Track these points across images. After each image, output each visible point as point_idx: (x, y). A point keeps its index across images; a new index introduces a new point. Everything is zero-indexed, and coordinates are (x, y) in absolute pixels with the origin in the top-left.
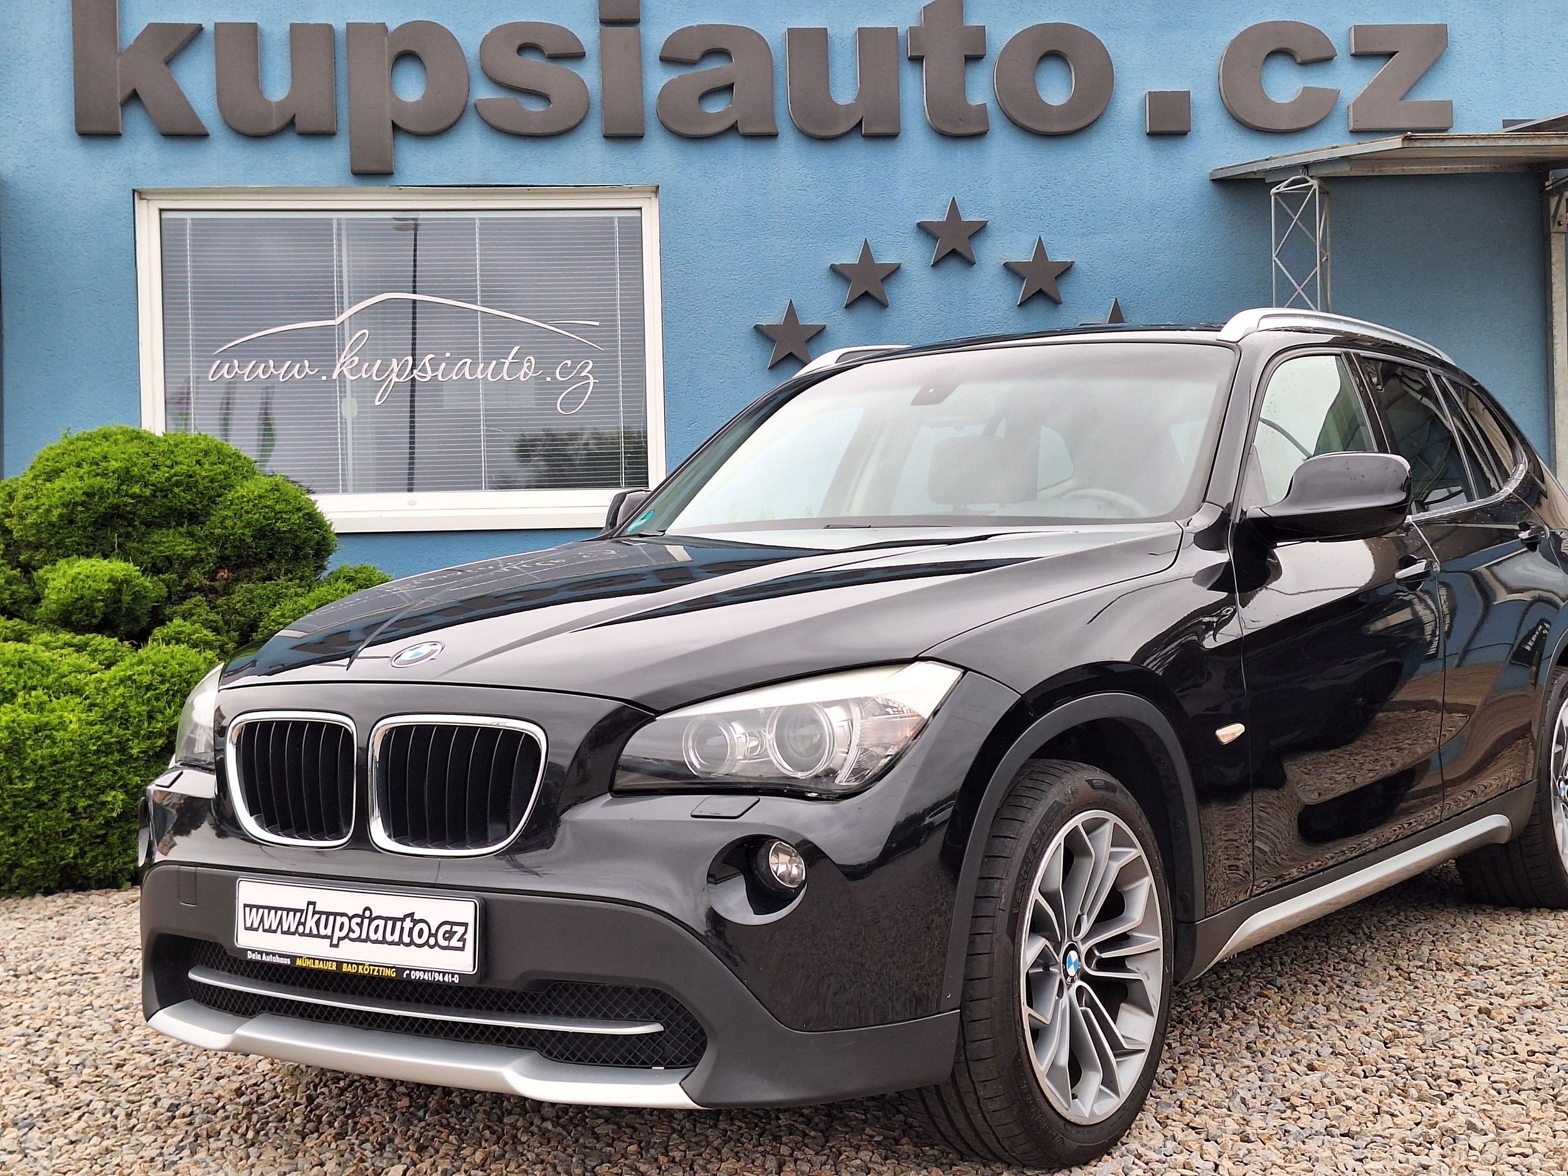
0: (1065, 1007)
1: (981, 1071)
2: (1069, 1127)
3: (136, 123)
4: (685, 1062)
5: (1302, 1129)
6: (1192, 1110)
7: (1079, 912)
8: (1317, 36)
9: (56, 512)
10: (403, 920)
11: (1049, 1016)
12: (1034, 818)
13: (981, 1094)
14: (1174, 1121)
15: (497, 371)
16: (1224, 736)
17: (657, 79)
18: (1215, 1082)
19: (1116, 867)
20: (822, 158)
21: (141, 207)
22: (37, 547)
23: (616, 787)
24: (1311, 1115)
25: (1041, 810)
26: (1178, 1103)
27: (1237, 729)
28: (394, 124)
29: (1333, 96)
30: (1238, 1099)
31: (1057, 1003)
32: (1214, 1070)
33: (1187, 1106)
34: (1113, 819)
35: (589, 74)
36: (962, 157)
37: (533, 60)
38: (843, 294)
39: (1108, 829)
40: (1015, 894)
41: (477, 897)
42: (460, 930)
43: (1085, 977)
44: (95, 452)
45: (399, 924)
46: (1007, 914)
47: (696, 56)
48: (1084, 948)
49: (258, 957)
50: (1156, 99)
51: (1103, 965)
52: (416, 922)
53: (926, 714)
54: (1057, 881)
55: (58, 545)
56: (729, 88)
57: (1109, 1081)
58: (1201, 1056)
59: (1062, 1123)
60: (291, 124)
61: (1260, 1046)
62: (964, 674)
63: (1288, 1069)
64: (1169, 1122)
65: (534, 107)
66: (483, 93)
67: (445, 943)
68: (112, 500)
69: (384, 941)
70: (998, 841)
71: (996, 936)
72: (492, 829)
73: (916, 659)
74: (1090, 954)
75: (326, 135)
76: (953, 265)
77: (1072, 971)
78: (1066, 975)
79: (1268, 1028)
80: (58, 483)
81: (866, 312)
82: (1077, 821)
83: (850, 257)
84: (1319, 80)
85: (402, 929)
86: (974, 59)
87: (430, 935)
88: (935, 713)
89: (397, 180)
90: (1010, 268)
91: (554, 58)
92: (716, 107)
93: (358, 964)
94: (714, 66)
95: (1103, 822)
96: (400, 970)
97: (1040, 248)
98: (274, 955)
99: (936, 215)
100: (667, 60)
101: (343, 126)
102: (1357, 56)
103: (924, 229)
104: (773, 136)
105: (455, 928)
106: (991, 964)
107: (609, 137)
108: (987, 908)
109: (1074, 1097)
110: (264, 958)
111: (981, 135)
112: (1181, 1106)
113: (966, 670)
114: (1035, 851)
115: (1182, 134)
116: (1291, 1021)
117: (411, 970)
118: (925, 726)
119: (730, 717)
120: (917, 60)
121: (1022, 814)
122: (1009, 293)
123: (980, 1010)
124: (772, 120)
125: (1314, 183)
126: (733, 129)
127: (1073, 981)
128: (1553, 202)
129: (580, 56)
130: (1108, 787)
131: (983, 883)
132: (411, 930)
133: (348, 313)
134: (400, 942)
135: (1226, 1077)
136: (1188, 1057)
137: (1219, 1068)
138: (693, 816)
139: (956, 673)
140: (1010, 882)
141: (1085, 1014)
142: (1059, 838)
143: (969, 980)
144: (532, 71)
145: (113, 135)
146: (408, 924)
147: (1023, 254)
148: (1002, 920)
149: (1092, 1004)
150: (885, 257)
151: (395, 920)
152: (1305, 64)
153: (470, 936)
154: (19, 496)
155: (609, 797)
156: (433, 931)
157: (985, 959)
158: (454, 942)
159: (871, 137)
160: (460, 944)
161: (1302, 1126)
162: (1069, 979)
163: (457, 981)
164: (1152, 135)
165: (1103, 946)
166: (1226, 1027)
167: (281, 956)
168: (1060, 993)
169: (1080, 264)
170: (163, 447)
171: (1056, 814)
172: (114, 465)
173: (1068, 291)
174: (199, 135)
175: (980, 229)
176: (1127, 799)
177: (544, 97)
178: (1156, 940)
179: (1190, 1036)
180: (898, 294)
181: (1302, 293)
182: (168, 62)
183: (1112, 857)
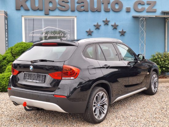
3: (22, 9)
8: (143, 2)
15: (60, 35)
17: (76, 5)
20: (93, 14)
21: (22, 17)
22: (15, 55)
28: (49, 9)
29: (145, 8)
35: (69, 4)
36: (107, 14)
37: (63, 3)
38: (95, 28)
47: (80, 3)
50: (127, 8)
56: (84, 6)
60: (38, 9)
65: (64, 8)
66: (58, 6)
75: (42, 10)
76: (106, 25)
81: (97, 30)
83: (96, 24)
84: (143, 6)
86: (109, 4)
89: (49, 15)
90: (112, 25)
91: (66, 2)
92: (82, 8)
94: (82, 4)
97: (115, 24)
99: (105, 20)
100: (77, 3)
101: (44, 9)
102: (147, 4)
103: (103, 21)
104: (88, 11)
107: (71, 11)
111: (109, 11)
115: (129, 12)
120: (103, 3)
122: (112, 28)
124: (88, 9)
125: (144, 19)
126: (84, 10)
128: (166, 19)
129: (68, 2)
133: (43, 29)
144: (63, 4)
145: (19, 10)
150: (99, 24)
154: (13, 49)
159: (98, 11)
164: (127, 12)
169: (119, 25)
173: (118, 28)
174: (28, 10)
175: (109, 21)
177: (65, 7)
180: (101, 28)
181: (143, 30)
182: (25, 2)
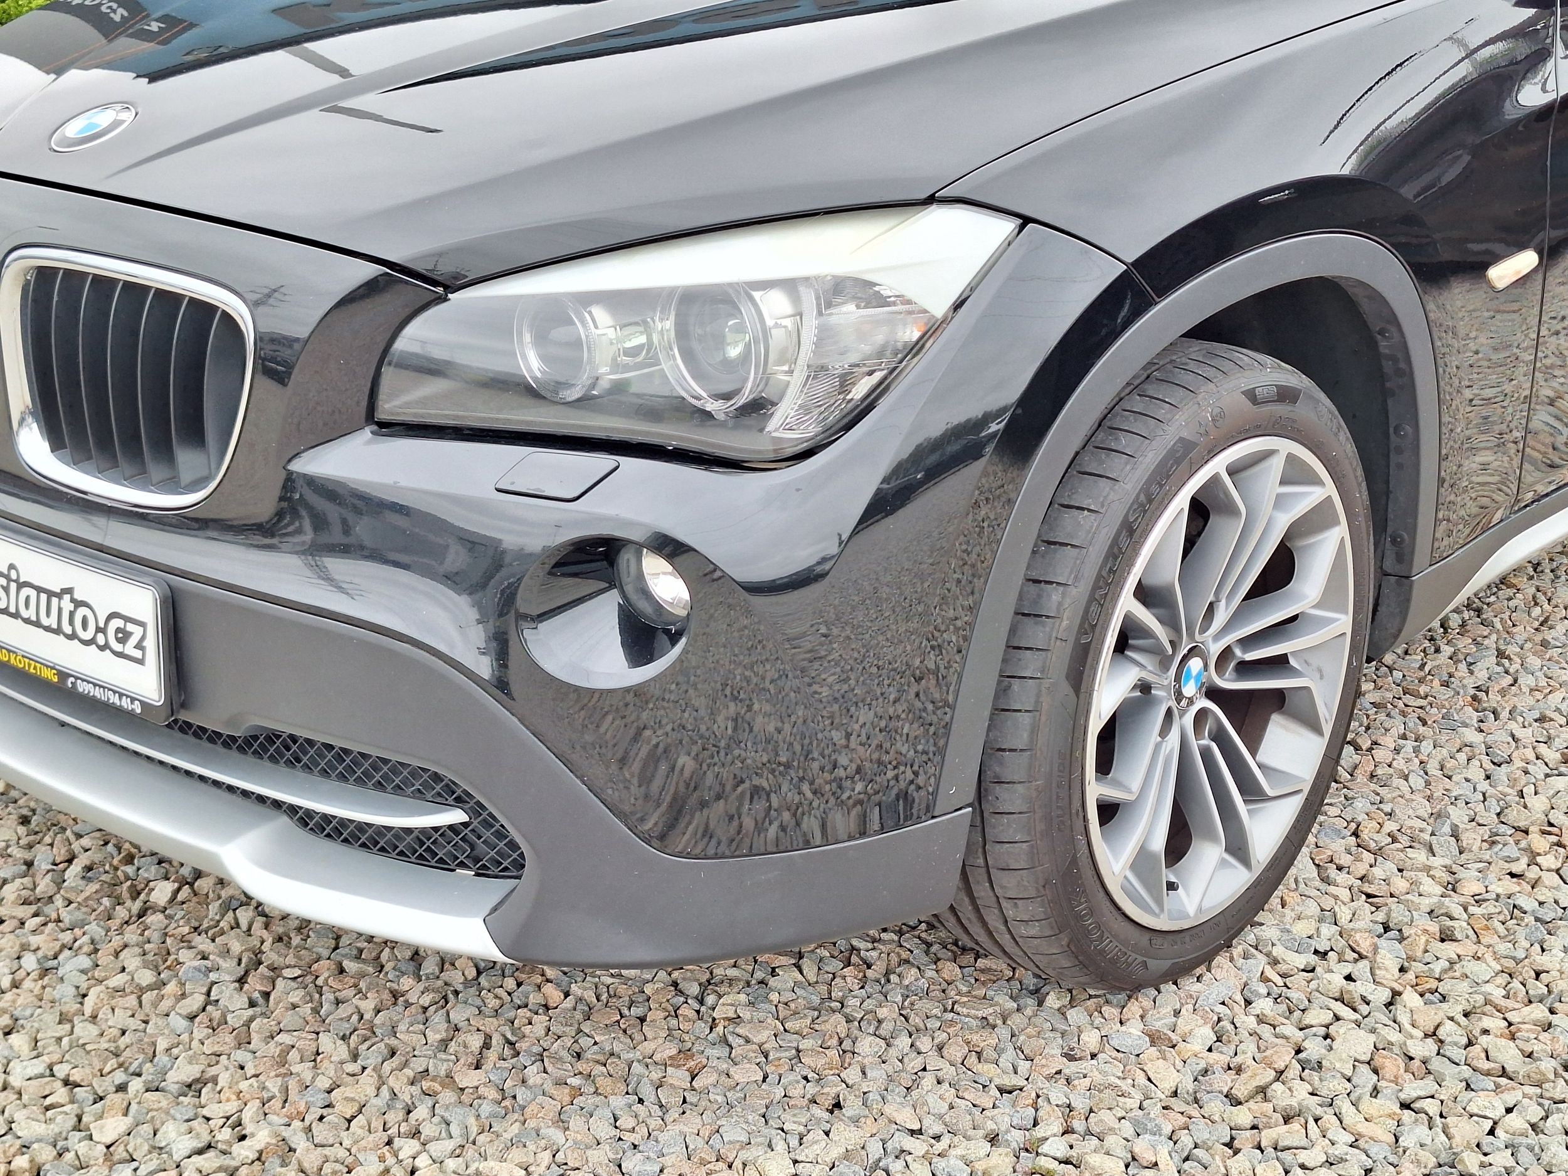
0: (1172, 751)
1: (1007, 884)
2: (1158, 940)
4: (506, 869)
5: (1541, 904)
6: (1373, 845)
7: (1211, 598)
10: (59, 596)
11: (1135, 785)
12: (1138, 473)
13: (1010, 913)
14: (1340, 868)
16: (1501, 278)
18: (1417, 781)
19: (1283, 522)
23: (381, 415)
24: (1557, 871)
25: (1150, 457)
26: (1353, 826)
27: (1526, 260)
30: (1447, 829)
31: (1158, 747)
32: (1416, 750)
33: (1365, 835)
34: (1286, 446)
39: (1276, 465)
40: (1087, 611)
41: (156, 584)
42: (137, 631)
43: (1213, 693)
45: (55, 600)
46: (1069, 647)
48: (1215, 649)
51: (1246, 669)
52: (78, 604)
53: (939, 308)
54: (1170, 572)
57: (1238, 848)
58: (1404, 714)
59: (1145, 938)
61: (1493, 699)
62: (1022, 228)
63: (1532, 757)
64: (1332, 872)
67: (118, 647)
69: (37, 624)
70: (1068, 516)
71: (1046, 683)
72: (187, 460)
73: (931, 200)
74: (1226, 653)
77: (1189, 690)
78: (1179, 696)
79: (1509, 658)
82: (1218, 465)
85: (60, 610)
87: (99, 630)
88: (958, 306)
93: (9, 651)
95: (1267, 455)
96: (63, 675)
105: (130, 627)
106: (1034, 730)
108: (1035, 634)
109: (1171, 886)
112: (1356, 834)
113: (1026, 220)
114: (1131, 532)
116: (1545, 644)
117: (77, 678)
118: (938, 326)
119: (587, 299)
121: (1115, 465)
123: (1011, 798)
127: (1191, 701)
130: (1286, 395)
131: (1033, 588)
132: (72, 614)
134: (58, 631)
135: (1433, 768)
136: (1382, 716)
137: (1426, 747)
138: (499, 490)
139: (1008, 226)
140: (1080, 592)
141: (1206, 754)
142: (1181, 502)
143: (992, 751)
146: (67, 605)
148: (1060, 657)
149: (1220, 737)
151: (50, 594)
153: (151, 643)
155: (367, 433)
156: (102, 625)
157: (1025, 719)
158: (129, 649)
160: (138, 654)
161: (1542, 899)
162: (1184, 703)
163: (139, 711)
165: (1248, 642)
166: (1447, 650)
168: (1164, 732)
171: (1178, 462)
176: (1319, 409)
178: (1344, 622)
179: (1391, 669)
183: (1280, 502)
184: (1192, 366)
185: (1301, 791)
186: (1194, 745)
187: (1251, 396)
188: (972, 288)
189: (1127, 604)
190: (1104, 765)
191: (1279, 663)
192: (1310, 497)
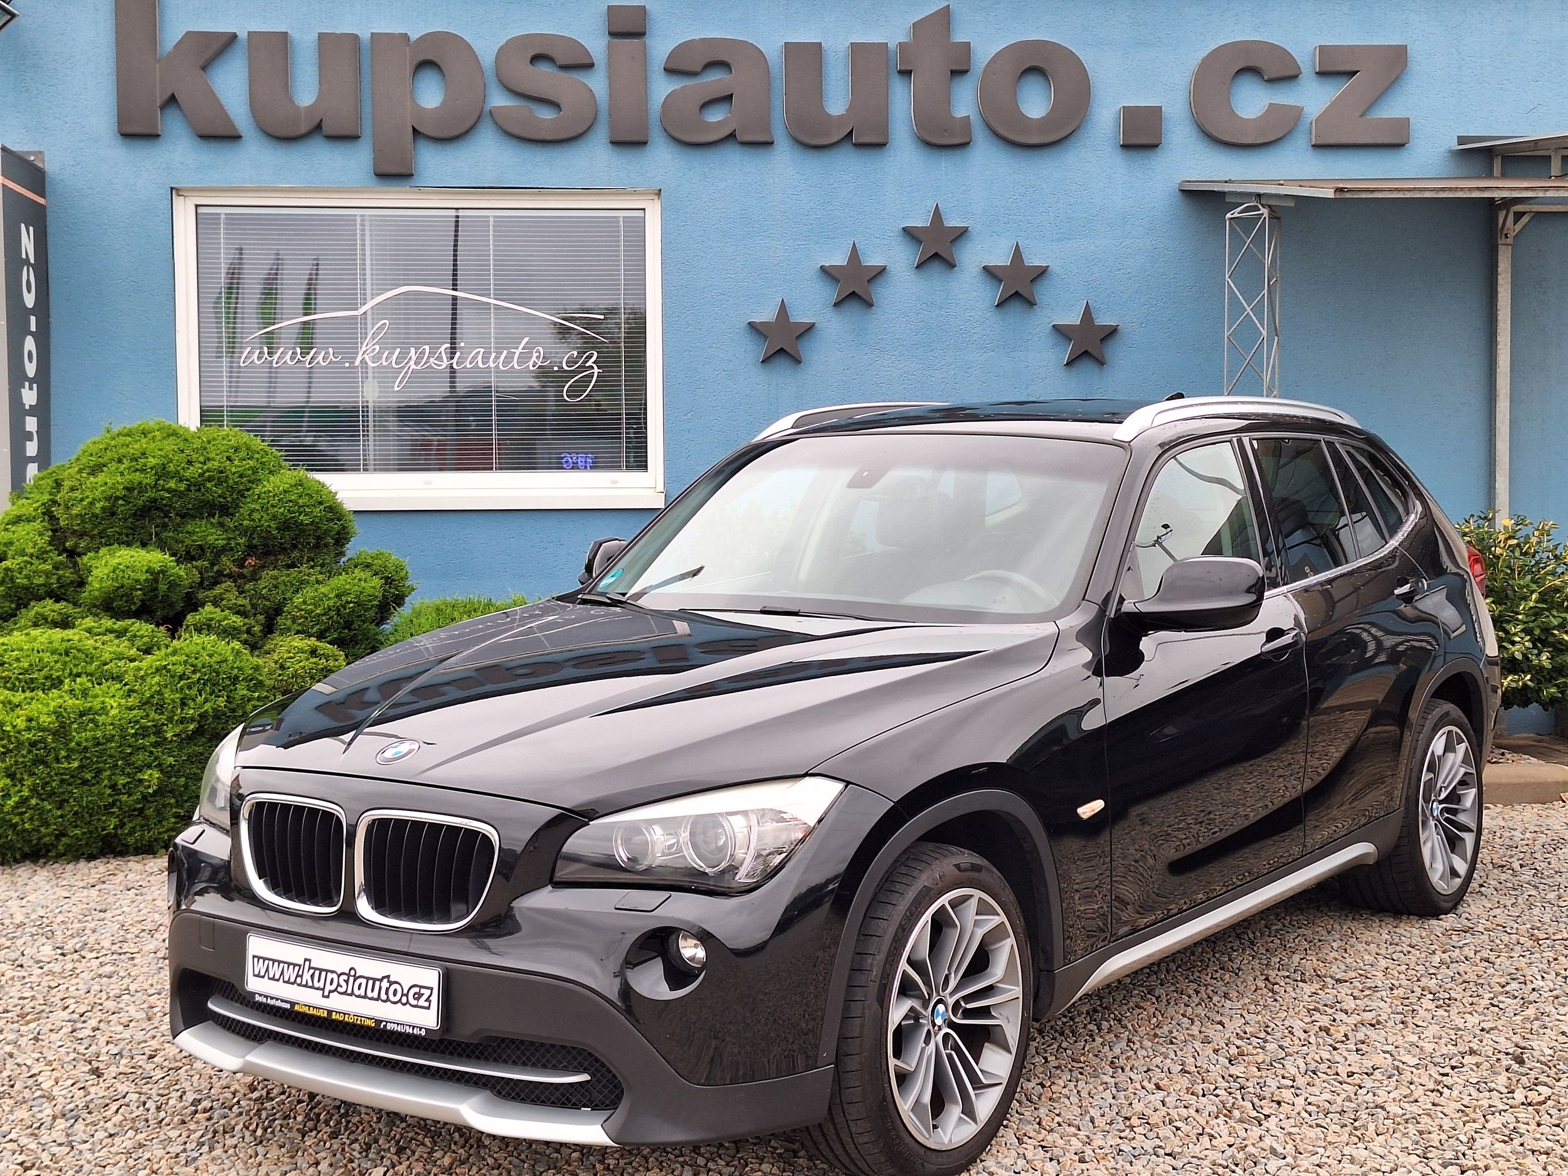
0: (931, 1054)
1: (853, 1111)
2: (929, 1153)
3: (174, 126)
4: (607, 1105)
5: (1134, 1148)
6: (1048, 1128)
7: (946, 972)
8: (1284, 55)
9: (99, 505)
10: (381, 980)
11: (914, 1064)
12: (904, 902)
13: (853, 1130)
14: (1030, 1138)
15: (509, 359)
16: (1085, 813)
17: (662, 88)
18: (1074, 1099)
19: (980, 933)
20: (815, 164)
21: (178, 202)
22: (82, 535)
23: (556, 879)
24: (1145, 1135)
25: (911, 895)
26: (1038, 1120)
27: (1098, 805)
28: (414, 129)
29: (1296, 113)
30: (1088, 1118)
31: (923, 1050)
32: (1076, 1086)
33: (1044, 1123)
34: (978, 894)
35: (597, 83)
36: (945, 166)
37: (545, 69)
38: (831, 293)
39: (973, 903)
40: (884, 966)
41: (440, 966)
42: (427, 992)
43: (951, 1025)
44: (135, 448)
45: (377, 983)
46: (877, 985)
47: (699, 69)
48: (951, 1001)
49: (264, 1000)
50: (1130, 114)
51: (968, 1013)
52: (391, 983)
53: (812, 822)
54: (924, 952)
55: (101, 535)
56: (729, 98)
57: (969, 1111)
58: (1071, 1071)
59: (922, 1151)
60: (319, 127)
61: (1122, 1061)
62: (846, 787)
63: (1139, 1087)
64: (1025, 1139)
65: (546, 114)
66: (499, 100)
67: (414, 1002)
68: (151, 494)
69: (365, 997)
70: (874, 922)
71: (867, 1003)
72: (456, 908)
73: (806, 775)
74: (957, 1005)
75: (351, 138)
76: (936, 268)
77: (939, 1021)
78: (934, 1025)
79: (1134, 1043)
80: (101, 478)
81: (853, 310)
82: (944, 900)
83: (839, 259)
84: (1284, 97)
85: (380, 988)
86: (958, 73)
87: (403, 995)
88: (820, 821)
89: (417, 181)
90: (989, 272)
91: (565, 67)
92: (716, 116)
93: (345, 1014)
94: (715, 79)
95: (967, 898)
96: (378, 1022)
97: (1017, 253)
98: (277, 999)
99: (921, 221)
100: (671, 71)
101: (367, 131)
102: (1322, 74)
103: (909, 233)
104: (770, 144)
105: (423, 991)
106: (862, 1026)
107: (616, 143)
108: (861, 979)
109: (935, 1127)
110: (269, 1001)
111: (964, 145)
112: (1039, 1124)
113: (848, 783)
114: (904, 930)
115: (1156, 146)
116: (1156, 1036)
117: (387, 1022)
118: (810, 832)
119: (651, 822)
120: (906, 73)
121: (894, 898)
122: (985, 295)
123: (853, 1063)
124: (768, 128)
125: (1265, 212)
126: (732, 136)
127: (940, 1028)
128: (1502, 215)
129: (591, 66)
130: (975, 868)
131: (859, 957)
132: (387, 989)
133: (370, 304)
134: (378, 999)
135: (1084, 1094)
136: (1059, 1072)
137: (1081, 1084)
138: (616, 909)
139: (840, 786)
140: (881, 957)
141: (950, 1057)
142: (927, 916)
143: (842, 1039)
144: (545, 78)
145: (153, 136)
146: (385, 984)
147: (1001, 258)
148: (873, 988)
149: (956, 1048)
150: (872, 259)
151: (375, 980)
152: (1272, 81)
153: (434, 999)
155: (550, 887)
156: (405, 992)
157: (857, 1021)
158: (422, 1002)
159: (860, 146)
160: (427, 1004)
161: (1134, 1146)
162: (936, 1028)
163: (423, 1034)
164: (1126, 147)
165: (969, 998)
166: (1099, 1040)
167: (282, 1001)
168: (927, 1041)
169: (1055, 267)
170: (197, 444)
171: (924, 897)
172: (152, 461)
173: (1043, 293)
174: (233, 138)
175: (961, 234)
176: (993, 875)
177: (555, 105)
178: (1017, 991)
179: (1065, 1050)
180: (886, 295)
181: (1251, 313)
182: (204, 68)
183: (977, 924)
184: (929, 853)
185: (1001, 1084)
186: (944, 1052)
187: (957, 866)
188: (826, 813)
189: (903, 966)
190: (897, 1054)
191: (985, 1012)
192: (993, 921)
